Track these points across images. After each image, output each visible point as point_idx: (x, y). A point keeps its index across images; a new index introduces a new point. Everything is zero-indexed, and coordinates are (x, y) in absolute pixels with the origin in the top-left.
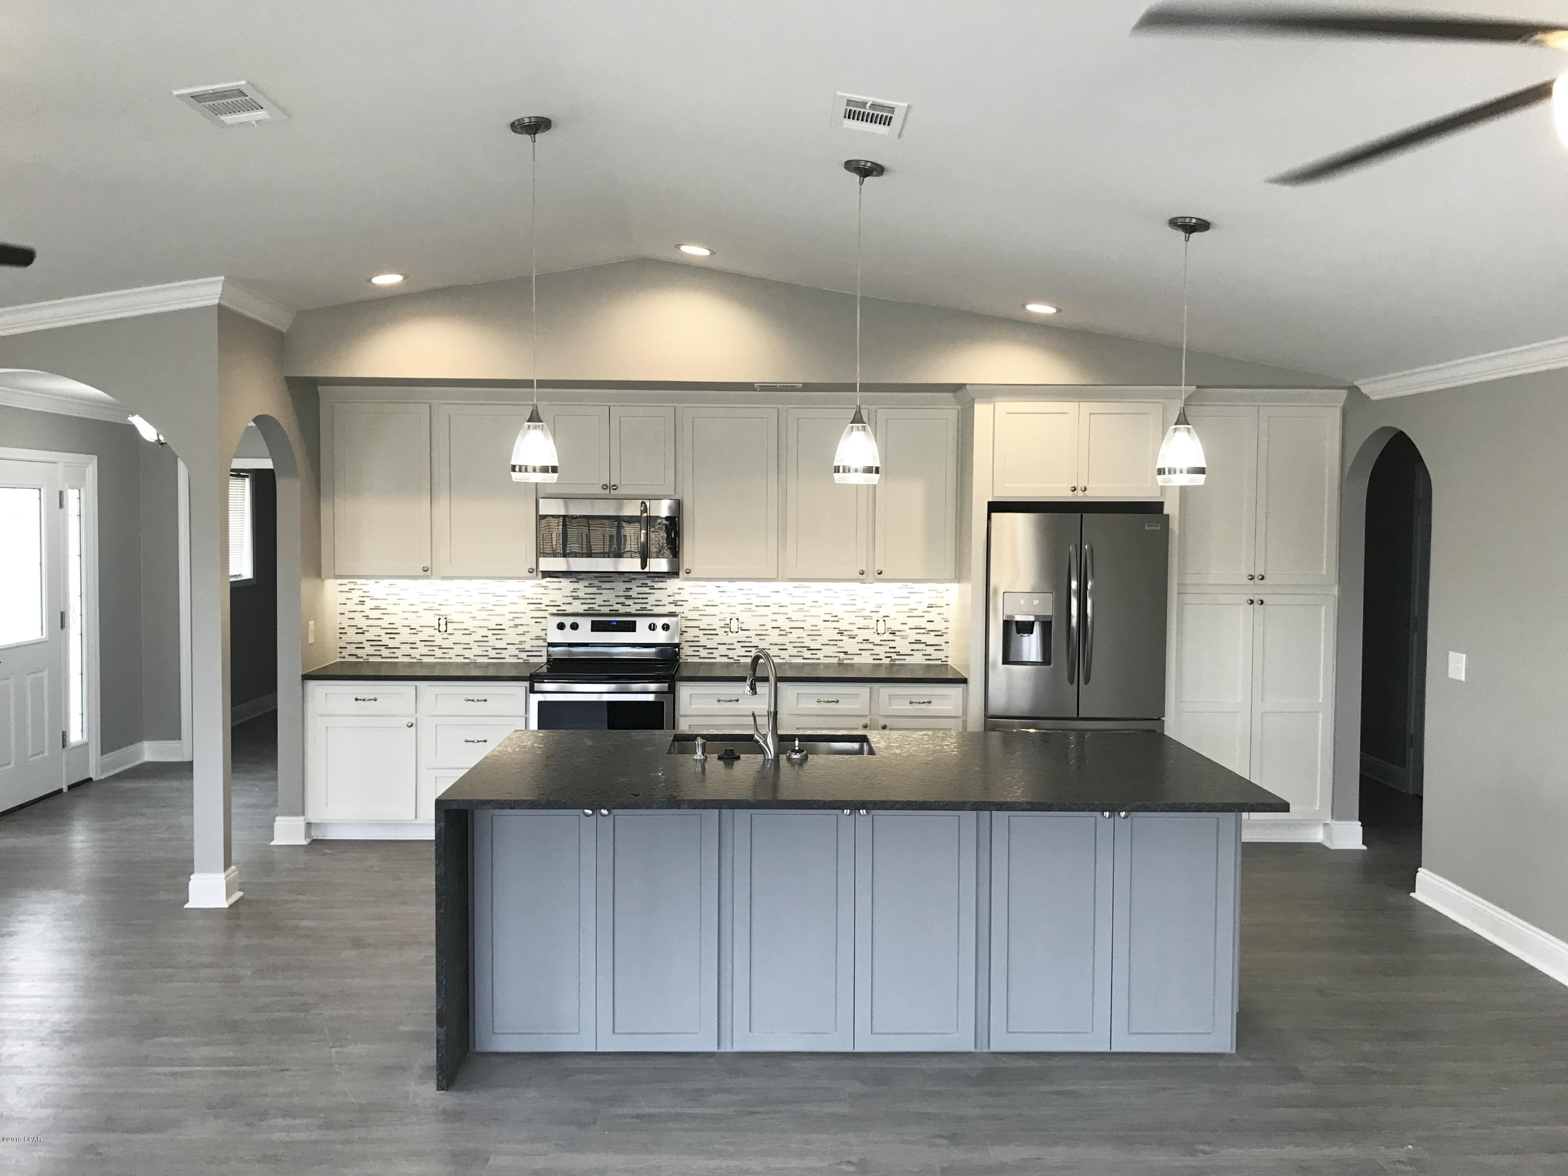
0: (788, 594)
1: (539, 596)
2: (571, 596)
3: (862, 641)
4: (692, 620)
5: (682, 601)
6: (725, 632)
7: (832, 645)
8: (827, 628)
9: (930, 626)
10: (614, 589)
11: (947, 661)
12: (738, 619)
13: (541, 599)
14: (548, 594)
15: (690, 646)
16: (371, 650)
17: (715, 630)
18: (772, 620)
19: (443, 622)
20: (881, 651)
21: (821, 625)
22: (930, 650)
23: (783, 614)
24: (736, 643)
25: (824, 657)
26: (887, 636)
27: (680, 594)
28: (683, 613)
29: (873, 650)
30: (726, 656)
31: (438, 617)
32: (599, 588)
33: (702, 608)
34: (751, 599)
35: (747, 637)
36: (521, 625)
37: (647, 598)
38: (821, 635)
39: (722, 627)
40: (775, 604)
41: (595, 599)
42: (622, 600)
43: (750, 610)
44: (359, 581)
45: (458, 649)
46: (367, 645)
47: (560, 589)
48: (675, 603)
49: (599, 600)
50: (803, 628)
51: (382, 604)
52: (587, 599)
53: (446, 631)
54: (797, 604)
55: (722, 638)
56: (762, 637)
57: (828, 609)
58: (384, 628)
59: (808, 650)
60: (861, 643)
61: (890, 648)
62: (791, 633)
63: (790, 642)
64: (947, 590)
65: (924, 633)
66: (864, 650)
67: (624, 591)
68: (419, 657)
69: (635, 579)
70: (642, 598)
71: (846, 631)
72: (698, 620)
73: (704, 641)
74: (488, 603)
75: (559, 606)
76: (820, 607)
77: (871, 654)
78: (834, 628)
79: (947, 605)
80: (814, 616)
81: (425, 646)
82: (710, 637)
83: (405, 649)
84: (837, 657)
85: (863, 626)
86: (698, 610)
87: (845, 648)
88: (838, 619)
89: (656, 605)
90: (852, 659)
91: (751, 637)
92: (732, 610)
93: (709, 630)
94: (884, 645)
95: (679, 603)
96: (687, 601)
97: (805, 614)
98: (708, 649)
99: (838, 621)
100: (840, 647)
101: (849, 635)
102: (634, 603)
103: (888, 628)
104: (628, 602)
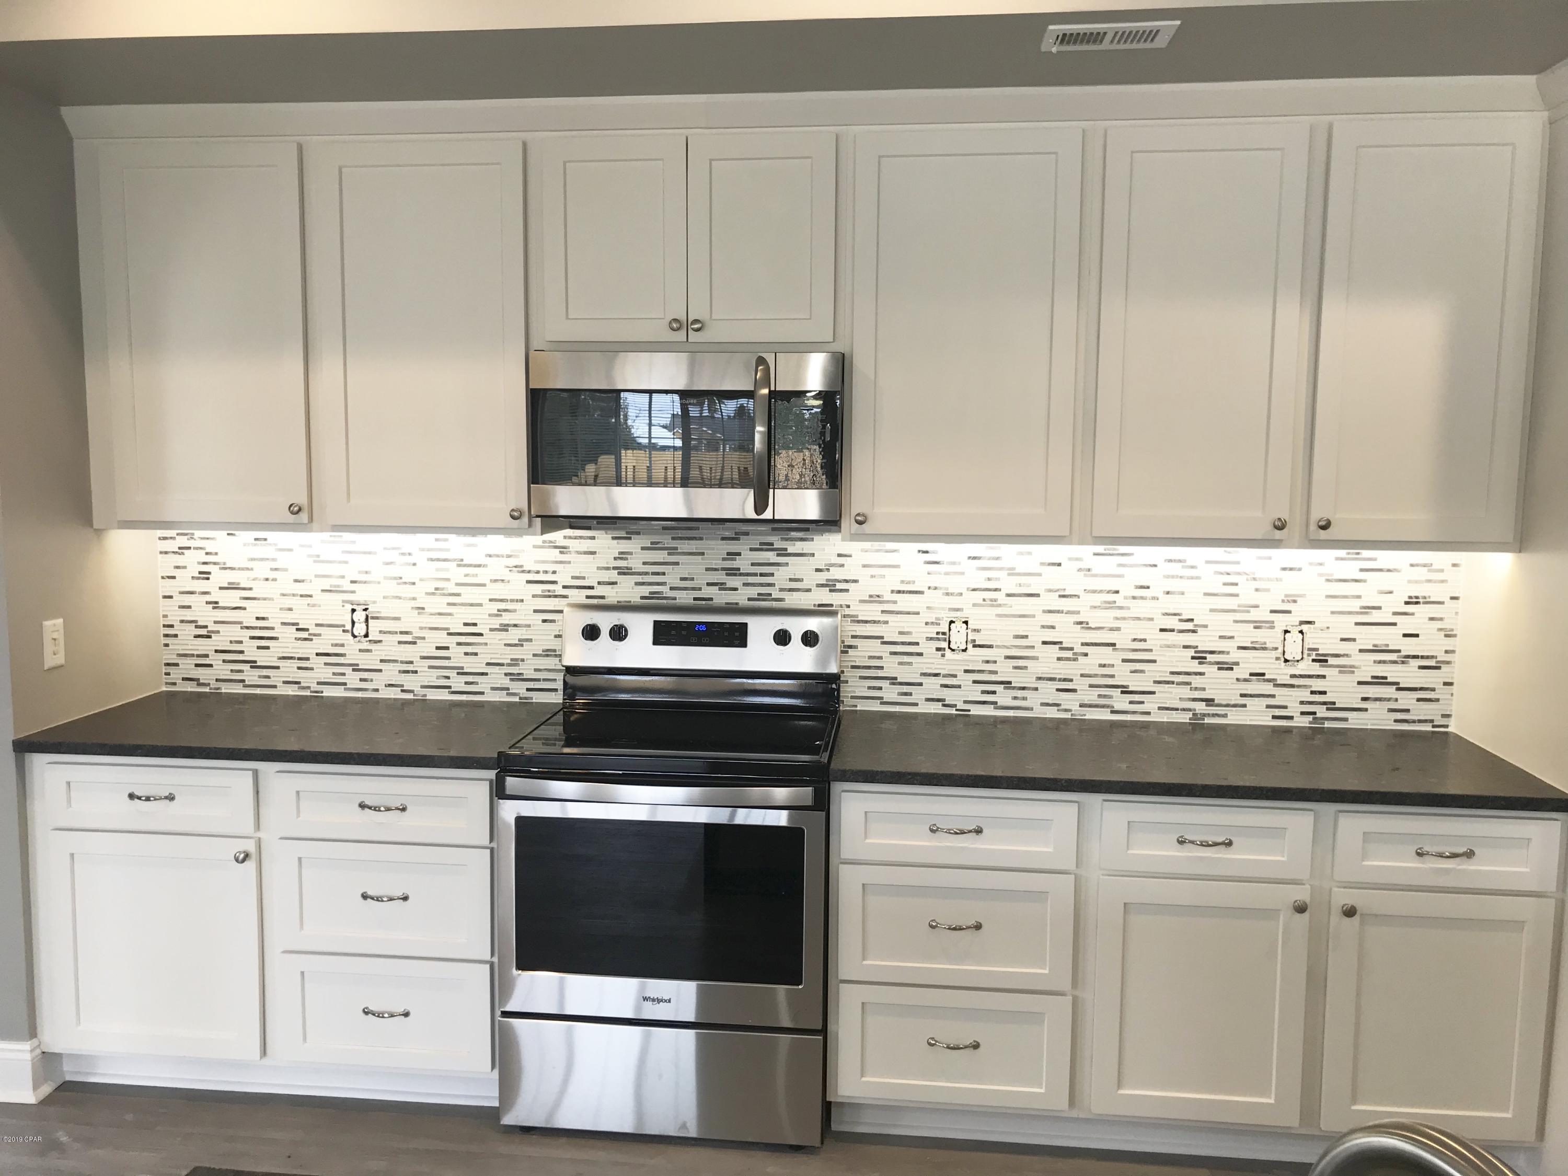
0: (1080, 570)
1: (551, 568)
2: (614, 568)
3: (1248, 676)
4: (866, 622)
5: (846, 581)
6: (938, 649)
7: (1178, 684)
8: (1168, 646)
9: (1409, 647)
10: (703, 554)
11: (1447, 726)
12: (966, 623)
13: (554, 572)
14: (569, 562)
15: (861, 678)
16: (223, 671)
17: (917, 644)
18: (1043, 627)
19: (360, 616)
20: (1292, 700)
21: (1155, 639)
22: (1406, 700)
23: (1068, 612)
24: (961, 674)
25: (1160, 708)
26: (1308, 667)
27: (842, 566)
28: (848, 606)
29: (1273, 696)
30: (938, 700)
31: (350, 607)
32: (672, 551)
33: (888, 596)
34: (997, 579)
35: (988, 662)
36: (515, 625)
37: (772, 575)
38: (1155, 661)
39: (931, 639)
40: (1050, 591)
41: (664, 574)
42: (720, 577)
43: (994, 603)
44: (198, 534)
45: (391, 673)
46: (215, 659)
47: (593, 553)
48: (831, 586)
49: (672, 577)
50: (1114, 645)
51: (242, 579)
52: (646, 573)
53: (366, 636)
54: (1101, 591)
55: (931, 661)
56: (1021, 663)
57: (1171, 604)
58: (247, 628)
59: (1122, 692)
60: (1245, 680)
61: (1312, 693)
62: (1086, 655)
63: (1082, 675)
64: (1454, 565)
65: (1395, 662)
66: (1251, 696)
67: (724, 559)
68: (314, 687)
69: (747, 534)
70: (761, 575)
71: (1212, 652)
72: (879, 622)
73: (891, 667)
74: (448, 580)
75: (592, 588)
76: (1154, 598)
77: (1268, 707)
78: (1185, 647)
79: (1452, 598)
80: (1139, 619)
81: (326, 664)
82: (906, 659)
83: (289, 670)
84: (1190, 710)
85: (1252, 643)
86: (880, 602)
87: (1207, 691)
88: (1196, 626)
89: (791, 590)
90: (1225, 716)
91: (995, 662)
92: (954, 602)
93: (903, 643)
94: (1299, 686)
95: (839, 586)
96: (856, 581)
97: (1120, 613)
98: (901, 684)
99: (1194, 631)
100: (1196, 689)
101: (1218, 663)
102: (745, 584)
103: (1309, 649)
104: (732, 582)
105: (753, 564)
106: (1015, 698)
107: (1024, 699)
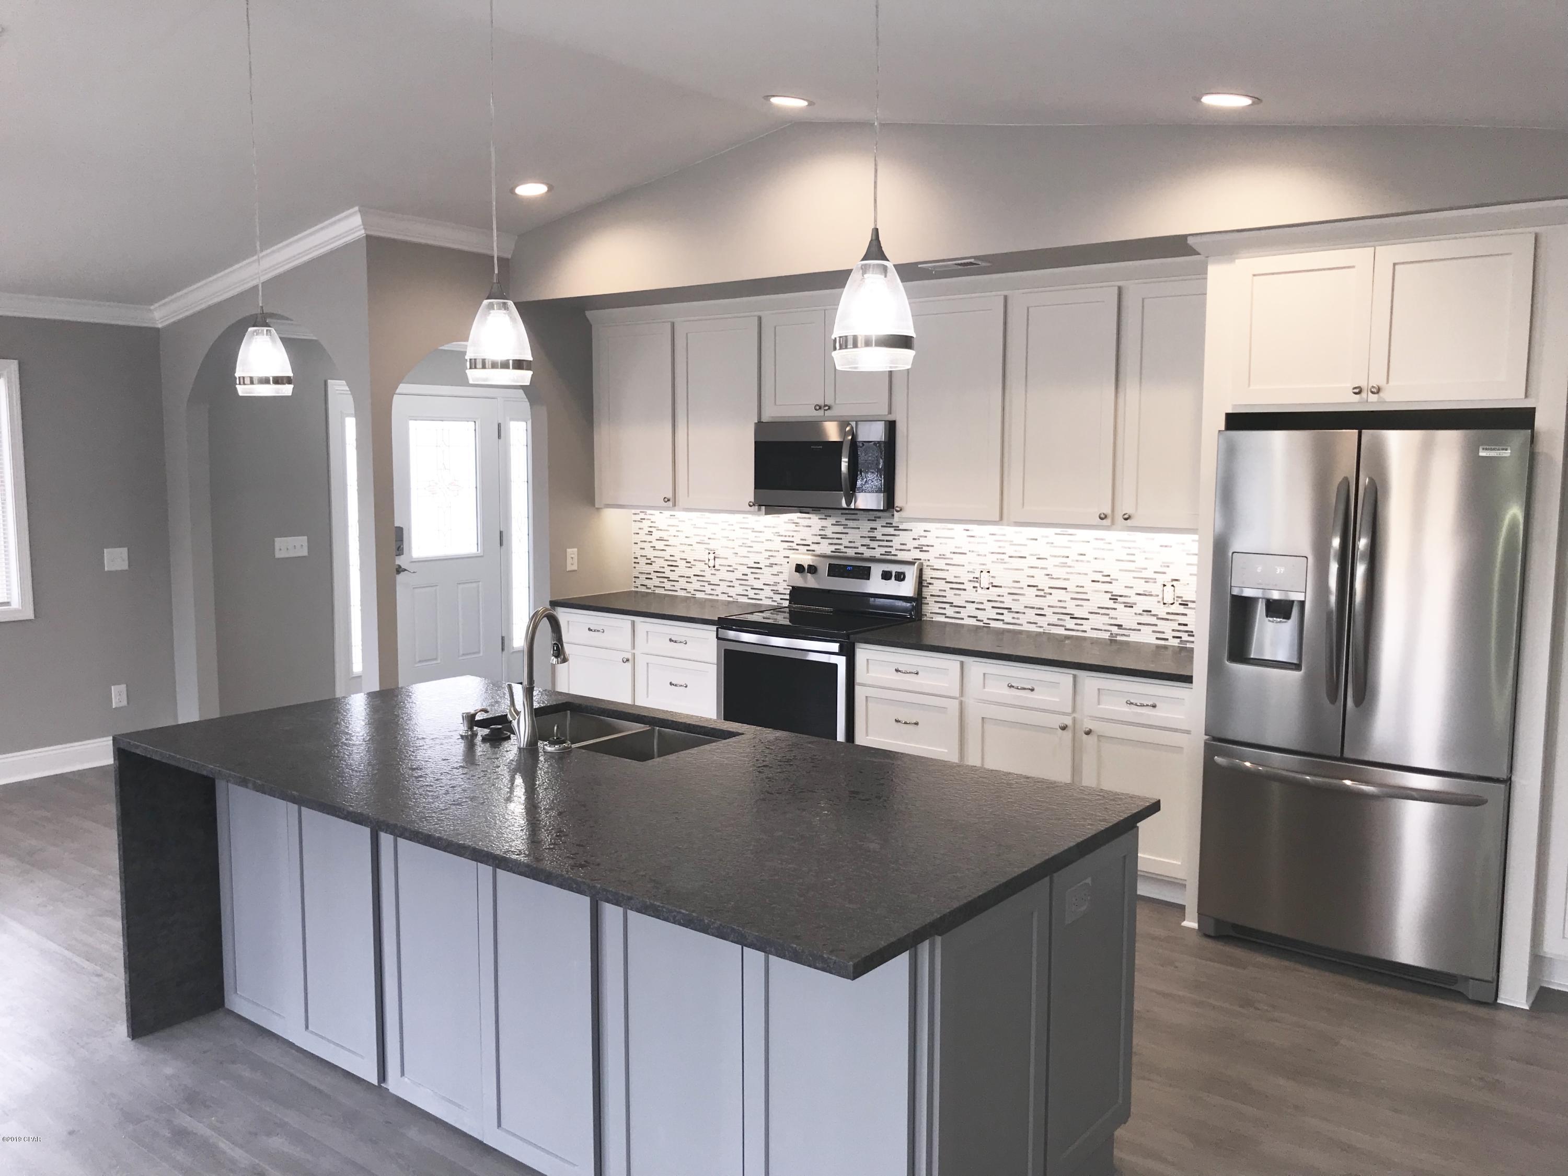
0: (1047, 543)
1: (791, 534)
2: (820, 535)
3: (1141, 612)
4: (939, 570)
5: (928, 546)
6: (974, 587)
7: (1102, 614)
8: (1096, 591)
10: (859, 528)
12: (988, 572)
13: (793, 536)
14: (799, 531)
15: (936, 602)
16: (656, 582)
17: (963, 583)
18: (1028, 576)
19: (712, 556)
20: (1168, 628)
21: (1089, 587)
23: (1042, 568)
24: (986, 602)
25: (1092, 629)
26: (1176, 608)
28: (929, 560)
29: (1156, 625)
30: (974, 617)
31: (708, 551)
32: (845, 526)
33: (949, 555)
34: (1004, 547)
35: (999, 596)
36: (776, 564)
37: (892, 541)
38: (1089, 600)
39: (970, 581)
40: (1032, 555)
41: (841, 539)
42: (867, 541)
43: (1002, 561)
44: (649, 512)
45: (723, 587)
46: (653, 575)
47: (810, 526)
48: (920, 548)
49: (846, 541)
50: (1066, 589)
51: (664, 535)
52: (833, 538)
53: (714, 567)
54: (1059, 556)
55: (970, 594)
56: (1016, 597)
57: (1098, 566)
58: (666, 560)
59: (1071, 618)
60: (1140, 614)
61: (1180, 624)
62: (1051, 594)
66: (1144, 624)
67: (869, 532)
68: (693, 592)
69: (879, 517)
70: (887, 541)
71: (1121, 596)
72: (944, 570)
73: (950, 596)
74: (748, 539)
75: (809, 545)
76: (1088, 562)
77: (1154, 632)
78: (1106, 592)
80: (1080, 574)
81: (698, 580)
82: (958, 592)
83: (682, 583)
84: (1108, 631)
85: (1144, 591)
86: (945, 559)
87: (1118, 620)
88: (1111, 579)
89: (901, 550)
90: (1129, 636)
91: (1003, 596)
92: (982, 560)
93: (956, 583)
94: (1171, 620)
95: (925, 548)
96: (933, 546)
97: (1069, 570)
98: (955, 606)
99: (1111, 583)
100: (1112, 618)
101: (1124, 603)
102: (879, 546)
103: (1178, 597)
104: (874, 544)
105: (883, 535)
106: (1014, 618)
107: (1018, 619)
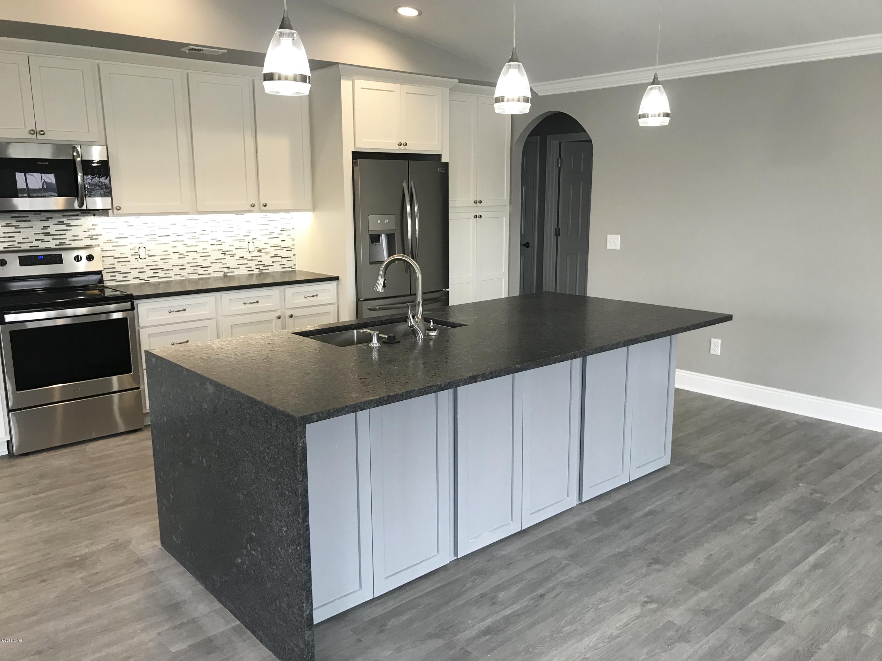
3: (239, 258)
4: (107, 251)
5: (97, 235)
6: (136, 259)
7: (218, 263)
8: (214, 250)
9: (283, 244)
10: (32, 227)
11: (295, 268)
12: (145, 248)
15: (109, 272)
17: (127, 257)
20: (253, 264)
21: (210, 248)
22: (284, 261)
23: (180, 241)
24: (145, 267)
25: (213, 272)
26: (256, 253)
27: (95, 229)
29: (247, 264)
30: (138, 278)
32: (17, 227)
33: (114, 240)
34: (155, 231)
35: (154, 262)
37: (65, 234)
38: (210, 256)
39: (133, 255)
40: (173, 234)
41: (14, 237)
42: (41, 237)
43: (154, 240)
48: (91, 238)
49: (18, 238)
50: (196, 251)
52: (5, 237)
54: (191, 233)
55: (134, 263)
56: (166, 261)
57: (213, 236)
59: (201, 268)
60: (239, 259)
61: (258, 261)
62: (188, 256)
63: (187, 263)
64: (292, 218)
65: (280, 250)
66: (241, 264)
67: (42, 229)
70: (60, 235)
71: (227, 251)
72: (112, 250)
73: (118, 267)
76: (208, 234)
77: (246, 267)
78: (219, 250)
79: (293, 228)
80: (204, 242)
82: (124, 263)
84: (223, 271)
85: (239, 247)
86: (112, 242)
87: (227, 264)
88: (222, 243)
89: (73, 240)
90: (233, 272)
91: (157, 261)
92: (140, 240)
93: (122, 258)
94: (254, 260)
95: (94, 237)
96: (101, 235)
97: (197, 240)
98: (123, 273)
99: (221, 244)
100: (224, 264)
101: (230, 255)
102: (53, 239)
103: (256, 248)
104: (46, 238)
105: (56, 231)
106: (165, 274)
107: (169, 274)
